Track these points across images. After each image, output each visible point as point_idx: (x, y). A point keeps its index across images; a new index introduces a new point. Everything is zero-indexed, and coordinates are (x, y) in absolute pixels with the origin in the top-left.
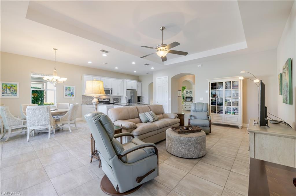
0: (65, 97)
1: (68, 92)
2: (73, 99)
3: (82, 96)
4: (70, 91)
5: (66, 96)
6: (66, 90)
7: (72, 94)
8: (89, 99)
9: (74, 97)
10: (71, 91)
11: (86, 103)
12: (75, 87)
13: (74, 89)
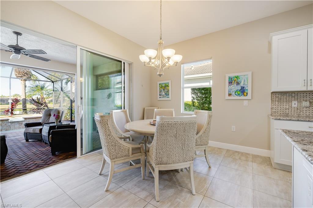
0: (227, 97)
1: (235, 87)
2: (246, 103)
3: (272, 93)
4: (238, 84)
5: (230, 95)
6: (230, 83)
7: (243, 91)
8: (296, 102)
9: (249, 97)
10: (242, 84)
11: (287, 115)
12: (250, 74)
13: (247, 78)
